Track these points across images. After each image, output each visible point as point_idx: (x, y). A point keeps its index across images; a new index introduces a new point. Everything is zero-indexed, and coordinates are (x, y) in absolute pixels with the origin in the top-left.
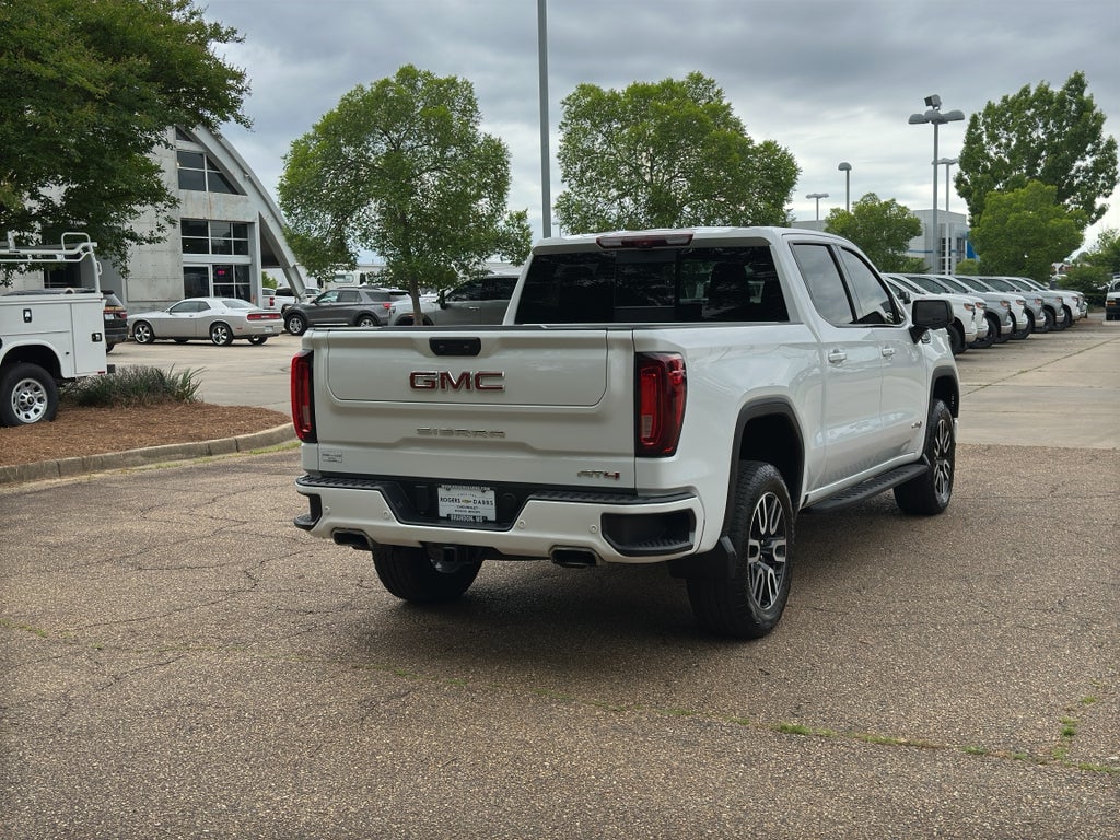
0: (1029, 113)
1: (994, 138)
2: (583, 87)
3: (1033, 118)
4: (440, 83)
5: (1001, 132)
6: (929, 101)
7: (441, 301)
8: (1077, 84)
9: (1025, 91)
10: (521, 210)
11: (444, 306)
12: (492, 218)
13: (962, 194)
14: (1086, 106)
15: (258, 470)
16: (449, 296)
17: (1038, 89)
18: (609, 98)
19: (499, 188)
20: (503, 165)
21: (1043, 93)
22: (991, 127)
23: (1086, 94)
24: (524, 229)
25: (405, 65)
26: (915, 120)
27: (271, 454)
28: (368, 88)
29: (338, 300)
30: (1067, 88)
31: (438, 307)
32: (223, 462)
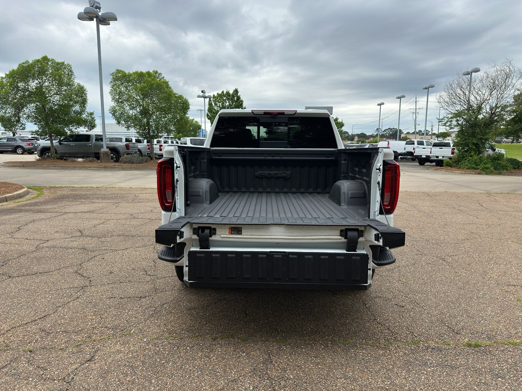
0: (225, 98)
1: (216, 104)
2: (118, 70)
3: (225, 100)
4: (58, 64)
5: (217, 103)
6: (202, 92)
7: (60, 142)
8: (236, 91)
9: (223, 92)
10: (92, 111)
11: (60, 144)
12: (80, 113)
13: (208, 119)
14: (239, 98)
15: (26, 211)
16: (63, 140)
17: (226, 92)
18: (128, 75)
19: (84, 102)
20: (85, 94)
21: (228, 93)
22: (215, 101)
23: (239, 94)
24: (93, 118)
25: (44, 55)
26: (199, 97)
27: (24, 203)
28: (31, 62)
29: (7, 141)
30: (234, 92)
31: (58, 144)
32: (5, 207)
